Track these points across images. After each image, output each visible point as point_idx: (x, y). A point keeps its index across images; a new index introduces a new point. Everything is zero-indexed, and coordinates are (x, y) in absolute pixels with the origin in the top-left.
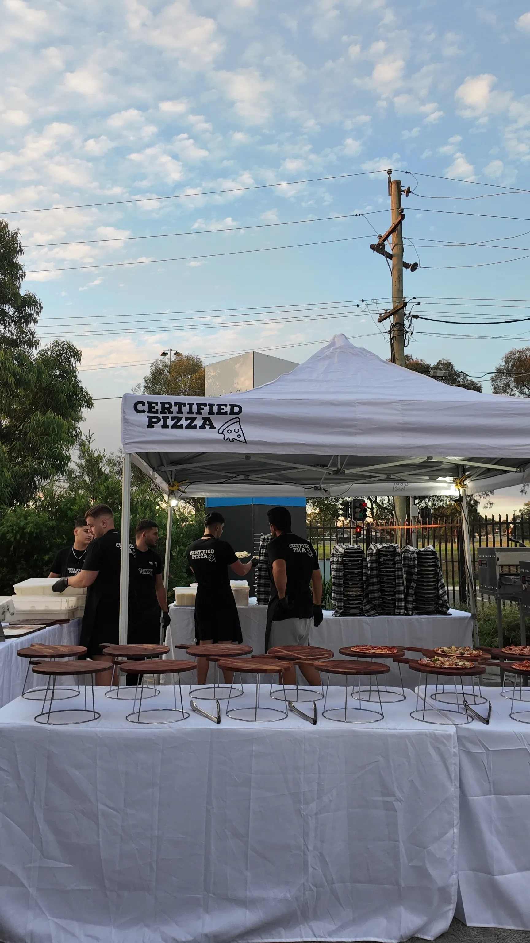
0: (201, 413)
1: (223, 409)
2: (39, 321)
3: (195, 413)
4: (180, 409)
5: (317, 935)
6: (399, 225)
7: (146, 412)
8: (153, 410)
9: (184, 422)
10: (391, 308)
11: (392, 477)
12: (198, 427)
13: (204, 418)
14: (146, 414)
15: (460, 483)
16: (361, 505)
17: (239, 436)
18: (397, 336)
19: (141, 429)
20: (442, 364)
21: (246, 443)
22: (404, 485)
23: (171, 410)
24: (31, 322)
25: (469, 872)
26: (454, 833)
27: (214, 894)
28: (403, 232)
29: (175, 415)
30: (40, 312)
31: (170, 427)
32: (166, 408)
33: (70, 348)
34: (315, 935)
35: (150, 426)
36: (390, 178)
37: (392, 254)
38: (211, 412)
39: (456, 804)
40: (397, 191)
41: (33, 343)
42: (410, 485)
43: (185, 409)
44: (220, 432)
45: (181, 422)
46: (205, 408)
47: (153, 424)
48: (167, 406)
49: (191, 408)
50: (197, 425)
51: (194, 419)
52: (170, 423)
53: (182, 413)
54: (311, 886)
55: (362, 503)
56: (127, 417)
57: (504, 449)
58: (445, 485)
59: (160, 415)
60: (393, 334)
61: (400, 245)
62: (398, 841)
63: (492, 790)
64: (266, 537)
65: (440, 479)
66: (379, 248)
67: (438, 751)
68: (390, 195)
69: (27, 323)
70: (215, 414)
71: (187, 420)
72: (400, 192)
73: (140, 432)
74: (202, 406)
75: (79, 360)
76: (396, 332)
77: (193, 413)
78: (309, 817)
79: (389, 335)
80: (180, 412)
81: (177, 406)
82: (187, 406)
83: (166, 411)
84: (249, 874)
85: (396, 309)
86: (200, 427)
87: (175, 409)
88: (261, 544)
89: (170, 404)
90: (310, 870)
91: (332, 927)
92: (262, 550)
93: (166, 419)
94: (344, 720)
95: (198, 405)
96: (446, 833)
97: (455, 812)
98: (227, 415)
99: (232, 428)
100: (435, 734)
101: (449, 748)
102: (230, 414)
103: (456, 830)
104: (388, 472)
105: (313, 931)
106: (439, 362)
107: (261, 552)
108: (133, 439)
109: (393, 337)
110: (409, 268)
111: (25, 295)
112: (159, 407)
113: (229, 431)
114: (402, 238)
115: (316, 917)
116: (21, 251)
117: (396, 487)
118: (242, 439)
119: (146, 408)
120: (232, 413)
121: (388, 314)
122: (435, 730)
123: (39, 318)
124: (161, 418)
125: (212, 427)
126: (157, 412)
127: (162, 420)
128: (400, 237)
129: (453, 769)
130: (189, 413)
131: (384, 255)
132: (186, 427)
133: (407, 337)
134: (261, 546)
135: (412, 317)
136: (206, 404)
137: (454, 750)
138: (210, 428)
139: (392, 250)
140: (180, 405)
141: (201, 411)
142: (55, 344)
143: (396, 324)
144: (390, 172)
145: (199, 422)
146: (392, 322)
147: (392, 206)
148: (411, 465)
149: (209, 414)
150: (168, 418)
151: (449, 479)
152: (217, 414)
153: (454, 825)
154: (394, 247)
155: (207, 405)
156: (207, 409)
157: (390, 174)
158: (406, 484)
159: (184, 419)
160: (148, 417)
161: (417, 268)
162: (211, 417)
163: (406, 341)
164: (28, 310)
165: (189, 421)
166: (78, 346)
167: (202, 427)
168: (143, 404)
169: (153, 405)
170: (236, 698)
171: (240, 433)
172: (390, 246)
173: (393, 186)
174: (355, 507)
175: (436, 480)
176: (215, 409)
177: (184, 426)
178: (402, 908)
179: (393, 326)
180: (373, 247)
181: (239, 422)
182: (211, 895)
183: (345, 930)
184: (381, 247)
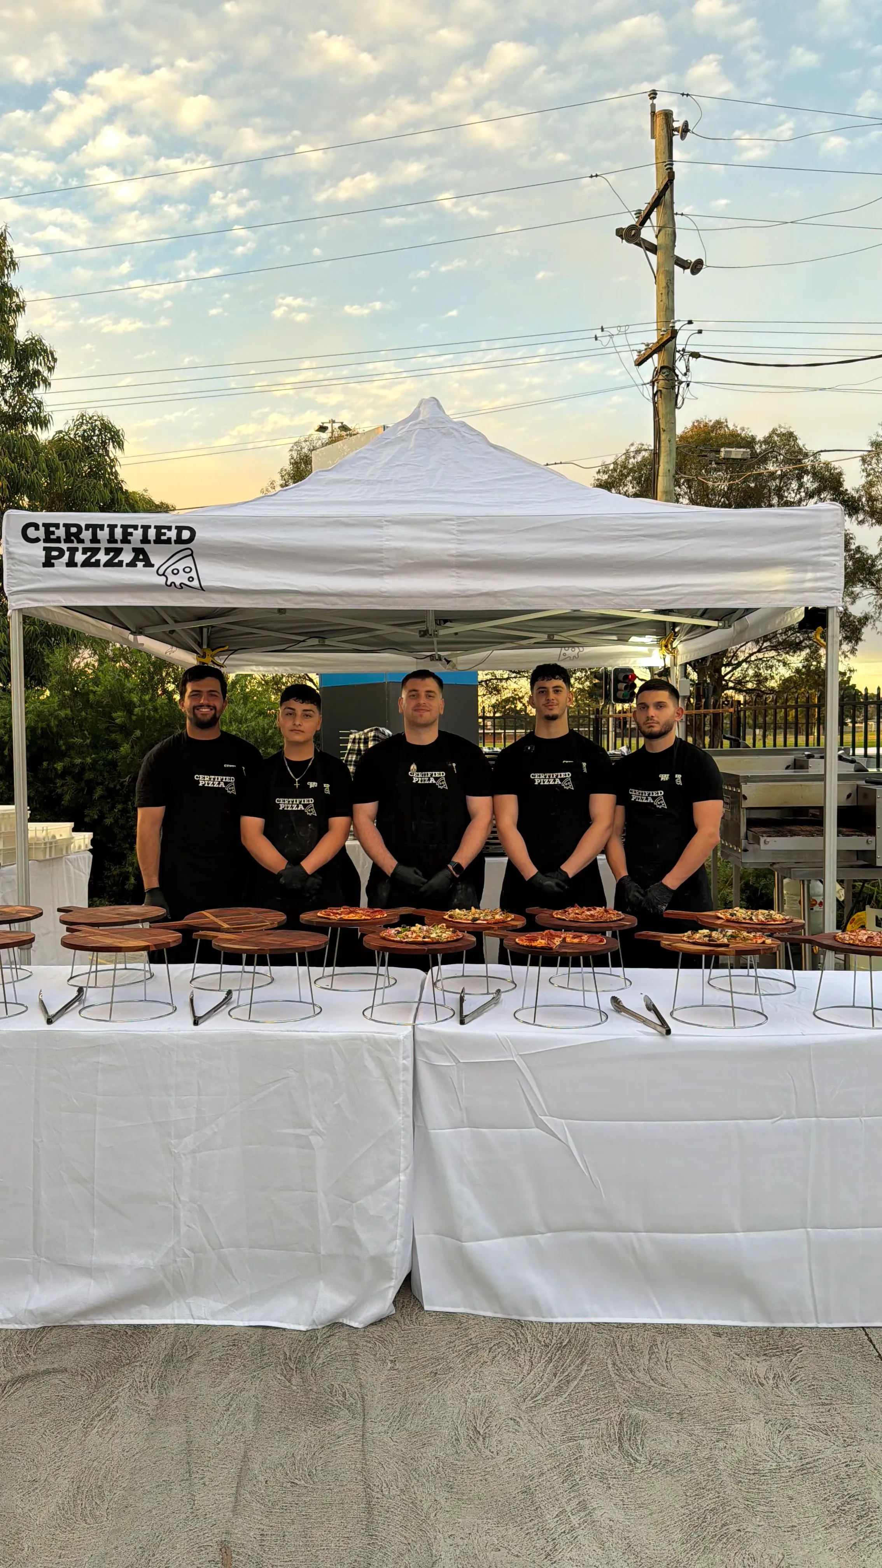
0: (129, 542)
1: (164, 534)
2: (52, 383)
3: (119, 541)
4: (94, 534)
5: (195, 1317)
6: (668, 192)
7: (42, 541)
8: (52, 537)
9: (102, 557)
10: (655, 340)
11: (556, 637)
12: (124, 564)
13: (134, 550)
14: (41, 544)
15: (666, 646)
16: (626, 677)
17: (191, 579)
18: (664, 391)
19: (34, 570)
20: (778, 435)
21: (203, 590)
22: (577, 650)
23: (81, 536)
24: (39, 385)
25: (433, 1235)
26: (400, 1181)
27: (48, 1258)
28: (675, 205)
29: (88, 544)
30: (54, 368)
31: (79, 565)
32: (73, 534)
33: (106, 427)
34: (192, 1315)
35: (48, 563)
36: (653, 106)
37: (656, 244)
38: (145, 540)
39: (405, 1139)
40: (665, 130)
41: (41, 422)
42: (587, 650)
43: (103, 535)
44: (161, 572)
45: (97, 557)
46: (135, 532)
47: (53, 561)
48: (74, 530)
49: (112, 533)
50: (122, 561)
51: (118, 551)
52: (80, 557)
53: (98, 541)
54: (185, 1250)
55: (628, 674)
56: (11, 549)
57: (622, 595)
58: (645, 650)
59: (64, 546)
60: (658, 387)
61: (669, 229)
62: (316, 1191)
63: (465, 1121)
64: (357, 737)
65: (634, 639)
66: (630, 235)
67: (379, 1062)
68: (653, 137)
69: (32, 386)
70: (152, 542)
71: (107, 553)
72: (670, 131)
73: (32, 574)
74: (130, 530)
75: (120, 445)
76: (661, 382)
77: (116, 542)
78: (182, 1156)
79: (651, 387)
80: (95, 540)
81: (91, 529)
82: (107, 530)
83: (72, 538)
84: (95, 1232)
85: (661, 343)
86: (128, 565)
87: (86, 535)
88: (349, 748)
89: (78, 527)
90: (184, 1229)
91: (219, 1306)
92: (350, 756)
93: (73, 551)
94: (247, 1019)
95: (125, 527)
96: (387, 1181)
97: (402, 1152)
98: (171, 543)
99: (180, 566)
100: (374, 1039)
101: (396, 1059)
102: (176, 542)
103: (402, 1177)
104: (548, 630)
105: (190, 1311)
106: (774, 431)
107: (349, 759)
108: (22, 585)
109: (657, 392)
110: (688, 268)
111: (27, 340)
112: (61, 533)
113: (175, 572)
114: (673, 214)
115: (197, 1291)
116: (13, 264)
117: (565, 654)
118: (195, 583)
119: (41, 533)
120: (179, 541)
121: (650, 351)
122: (375, 1033)
123: (52, 377)
124: (65, 549)
125: (148, 564)
126: (58, 540)
127: (67, 554)
128: (671, 215)
129: (401, 1089)
130: (109, 541)
131: (641, 247)
132: (106, 565)
133: (681, 392)
134: (350, 750)
135: (690, 356)
136: (137, 526)
137: (404, 1062)
138: (144, 566)
139: (657, 236)
140: (95, 528)
141: (129, 538)
142: (81, 420)
143: (662, 368)
144: (653, 94)
145: (126, 557)
146: (656, 365)
147: (657, 158)
148: (588, 618)
149: (142, 542)
150: (77, 549)
151: (649, 639)
152: (156, 542)
153: (401, 1170)
154: (659, 232)
155: (139, 527)
156: (138, 534)
157: (654, 98)
158: (581, 649)
159: (102, 552)
160: (45, 549)
161: (701, 268)
162: (146, 547)
163: (680, 399)
164: (32, 365)
165: (112, 554)
166: (118, 424)
167: (132, 564)
168: (37, 527)
169: (52, 529)
170: (137, 984)
171: (193, 574)
172: (654, 230)
173: (660, 121)
174: (617, 681)
175: (627, 641)
176: (152, 533)
177: (102, 563)
178: (321, 1283)
179: (657, 372)
180: (619, 233)
181: (192, 555)
182: (43, 1259)
183: (237, 1310)
184: (633, 232)
